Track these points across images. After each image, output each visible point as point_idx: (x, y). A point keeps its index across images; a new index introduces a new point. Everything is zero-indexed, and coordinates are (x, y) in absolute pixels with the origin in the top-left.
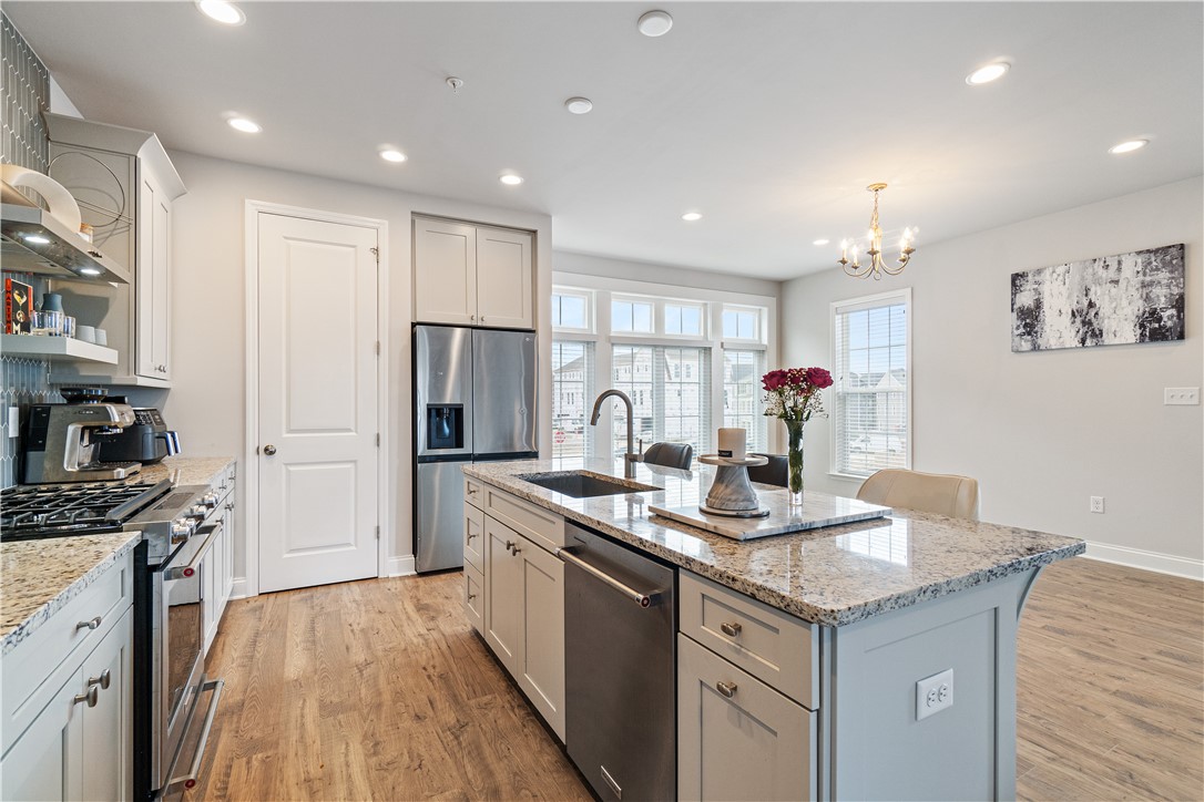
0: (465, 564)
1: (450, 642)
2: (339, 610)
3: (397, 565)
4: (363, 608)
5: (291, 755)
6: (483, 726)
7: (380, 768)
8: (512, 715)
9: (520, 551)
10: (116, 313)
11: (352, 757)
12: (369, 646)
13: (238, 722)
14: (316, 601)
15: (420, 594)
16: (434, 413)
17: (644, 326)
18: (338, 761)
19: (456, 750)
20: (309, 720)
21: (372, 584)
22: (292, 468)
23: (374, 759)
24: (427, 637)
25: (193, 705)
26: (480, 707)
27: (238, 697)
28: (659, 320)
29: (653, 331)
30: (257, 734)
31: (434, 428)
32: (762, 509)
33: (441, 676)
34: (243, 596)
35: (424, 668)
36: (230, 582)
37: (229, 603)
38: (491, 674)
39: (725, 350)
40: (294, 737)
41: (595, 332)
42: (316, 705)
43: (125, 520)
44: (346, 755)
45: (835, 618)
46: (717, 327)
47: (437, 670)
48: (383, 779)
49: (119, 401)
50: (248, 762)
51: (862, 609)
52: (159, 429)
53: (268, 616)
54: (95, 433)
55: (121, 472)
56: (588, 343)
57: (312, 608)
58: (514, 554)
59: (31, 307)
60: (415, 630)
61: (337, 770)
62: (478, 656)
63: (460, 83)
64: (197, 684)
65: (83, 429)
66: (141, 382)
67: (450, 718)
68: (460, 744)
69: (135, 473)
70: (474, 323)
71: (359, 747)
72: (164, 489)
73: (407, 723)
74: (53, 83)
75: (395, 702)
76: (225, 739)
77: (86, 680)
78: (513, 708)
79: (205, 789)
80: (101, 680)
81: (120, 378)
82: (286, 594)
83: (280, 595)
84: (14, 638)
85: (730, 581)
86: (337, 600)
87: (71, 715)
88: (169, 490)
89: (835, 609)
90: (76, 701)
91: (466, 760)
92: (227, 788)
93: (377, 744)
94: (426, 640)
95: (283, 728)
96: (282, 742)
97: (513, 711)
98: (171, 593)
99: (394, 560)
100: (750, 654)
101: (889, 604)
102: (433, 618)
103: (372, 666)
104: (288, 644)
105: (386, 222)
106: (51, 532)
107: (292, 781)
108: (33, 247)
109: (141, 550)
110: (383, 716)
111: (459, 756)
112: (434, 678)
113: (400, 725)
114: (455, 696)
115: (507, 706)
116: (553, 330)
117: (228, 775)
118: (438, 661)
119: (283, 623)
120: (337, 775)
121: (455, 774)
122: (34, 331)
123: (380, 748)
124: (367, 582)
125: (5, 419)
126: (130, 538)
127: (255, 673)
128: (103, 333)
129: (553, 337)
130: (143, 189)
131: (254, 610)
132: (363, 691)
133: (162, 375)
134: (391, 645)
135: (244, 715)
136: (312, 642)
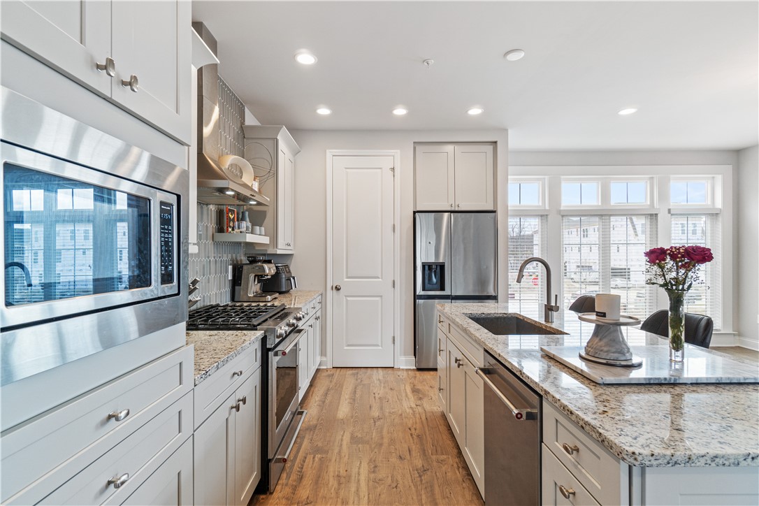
0: (438, 367)
1: (428, 415)
2: (370, 384)
3: (406, 362)
4: (383, 385)
5: (333, 460)
6: (438, 474)
7: (375, 481)
8: (457, 472)
9: (462, 365)
10: (268, 220)
11: (362, 470)
12: (381, 408)
13: (313, 435)
14: (359, 376)
15: (416, 382)
16: (427, 267)
17: (592, 199)
18: (355, 470)
19: (419, 483)
20: (345, 443)
21: (390, 371)
22: (349, 299)
23: (373, 475)
24: (415, 410)
25: (291, 421)
26: (438, 462)
27: (315, 422)
28: (605, 195)
29: (600, 204)
30: (320, 444)
31: (427, 277)
32: (635, 360)
33: (418, 436)
34: (325, 367)
35: (410, 429)
36: (318, 359)
37: (318, 370)
38: (449, 442)
39: (672, 215)
40: (336, 451)
41: (547, 208)
42: (349, 436)
43: (259, 325)
44: (359, 468)
45: (636, 459)
46: (664, 196)
47: (417, 431)
48: (376, 488)
49: (269, 262)
50: (314, 458)
51: (668, 458)
52: (288, 275)
53: (335, 381)
54: (259, 278)
55: (269, 298)
56: (542, 216)
57: (357, 380)
58: (459, 367)
59: (236, 220)
60: (408, 403)
61: (353, 475)
62: (443, 428)
63: (432, 62)
64: (294, 410)
65: (255, 276)
66: (279, 252)
67: (419, 463)
68: (421, 481)
69: (275, 298)
70: (453, 209)
71: (366, 466)
72: (282, 308)
73: (394, 460)
74: (246, 110)
75: (389, 445)
76: (306, 443)
77: (237, 399)
78: (458, 468)
79: (294, 465)
80: (242, 400)
81: (271, 251)
82: (345, 369)
83: (342, 370)
84: (203, 376)
85: (569, 413)
86: (370, 378)
87: (230, 414)
88: (284, 309)
89: (637, 452)
90: (232, 408)
91: (423, 492)
92: (302, 468)
93: (376, 467)
94: (414, 411)
95: (332, 444)
96: (330, 452)
97: (458, 470)
98: (277, 362)
99: (403, 358)
100: (583, 471)
101: (703, 461)
102: (420, 399)
103: (381, 420)
104: (342, 398)
105: (399, 151)
106: (233, 328)
107: (331, 474)
108: (230, 196)
109: (264, 340)
110: (382, 451)
111: (419, 488)
112: (414, 436)
113: (390, 460)
114: (424, 450)
115: (455, 465)
116: (509, 208)
117: (304, 462)
118: (418, 426)
119: (341, 386)
120: (353, 478)
121: (415, 498)
122: (236, 230)
123: (377, 469)
124: (387, 369)
125: (227, 271)
126: (259, 334)
127: (324, 411)
128: (263, 229)
129: (509, 214)
130: (280, 153)
131: (329, 376)
132: (374, 434)
133: (289, 248)
134: (393, 411)
135: (316, 433)
136: (353, 400)
